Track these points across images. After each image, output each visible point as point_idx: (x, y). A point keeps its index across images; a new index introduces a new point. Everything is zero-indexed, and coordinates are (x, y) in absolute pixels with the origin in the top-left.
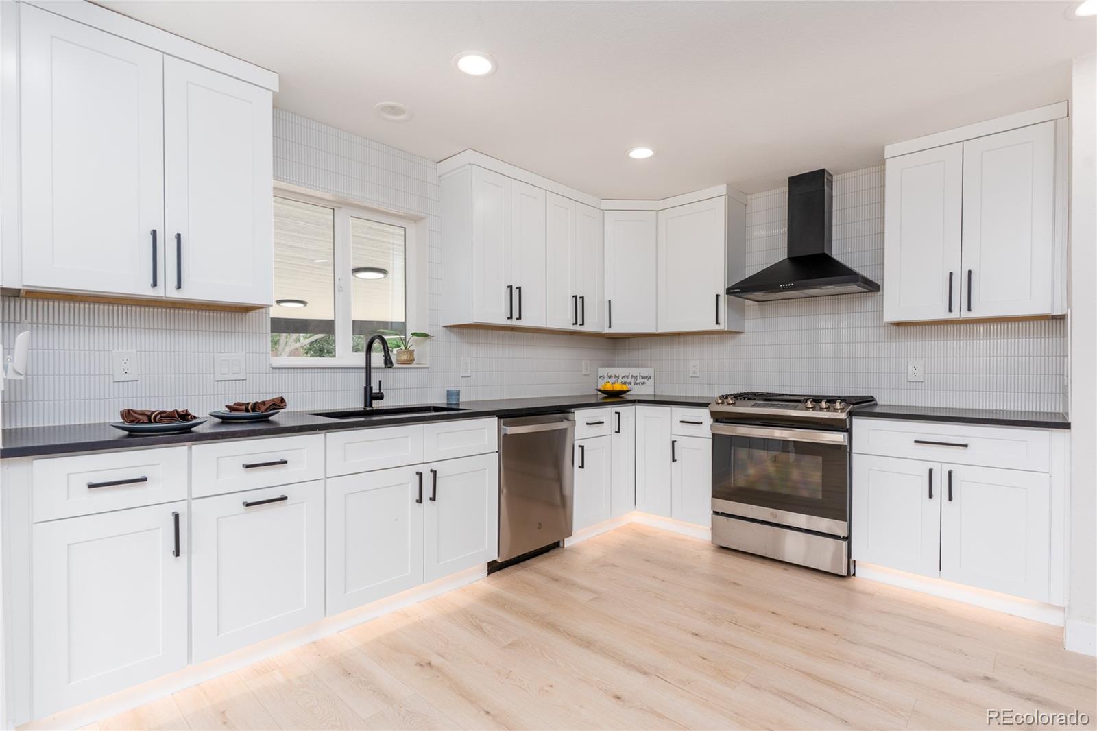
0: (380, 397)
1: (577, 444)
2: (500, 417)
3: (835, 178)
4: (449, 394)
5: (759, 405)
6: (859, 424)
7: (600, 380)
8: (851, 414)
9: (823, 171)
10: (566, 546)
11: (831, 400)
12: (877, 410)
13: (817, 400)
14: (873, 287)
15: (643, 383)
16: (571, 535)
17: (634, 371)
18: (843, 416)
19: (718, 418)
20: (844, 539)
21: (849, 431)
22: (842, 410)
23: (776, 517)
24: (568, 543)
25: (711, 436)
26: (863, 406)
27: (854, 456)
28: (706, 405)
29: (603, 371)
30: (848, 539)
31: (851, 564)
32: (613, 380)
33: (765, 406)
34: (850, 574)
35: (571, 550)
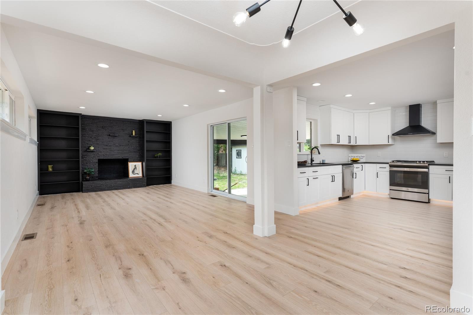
0: (313, 161)
1: (354, 172)
2: (342, 165)
3: (422, 105)
4: (323, 161)
5: (404, 163)
6: (431, 167)
7: (349, 157)
8: (429, 165)
9: (419, 104)
10: (351, 197)
11: (424, 162)
12: (435, 164)
13: (420, 162)
14: (434, 133)
15: (362, 158)
16: (353, 194)
17: (360, 155)
18: (427, 165)
19: (391, 166)
20: (427, 194)
21: (428, 169)
22: (427, 163)
23: (408, 189)
24: (352, 196)
25: (389, 171)
26: (432, 163)
27: (430, 174)
28: (388, 163)
29: (350, 155)
30: (428, 194)
31: (429, 200)
32: (353, 157)
33: (405, 163)
34: (429, 202)
35: (353, 198)
